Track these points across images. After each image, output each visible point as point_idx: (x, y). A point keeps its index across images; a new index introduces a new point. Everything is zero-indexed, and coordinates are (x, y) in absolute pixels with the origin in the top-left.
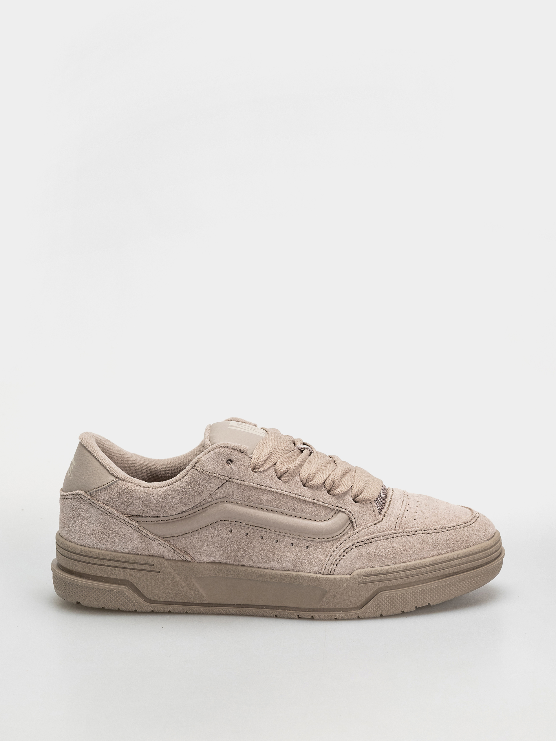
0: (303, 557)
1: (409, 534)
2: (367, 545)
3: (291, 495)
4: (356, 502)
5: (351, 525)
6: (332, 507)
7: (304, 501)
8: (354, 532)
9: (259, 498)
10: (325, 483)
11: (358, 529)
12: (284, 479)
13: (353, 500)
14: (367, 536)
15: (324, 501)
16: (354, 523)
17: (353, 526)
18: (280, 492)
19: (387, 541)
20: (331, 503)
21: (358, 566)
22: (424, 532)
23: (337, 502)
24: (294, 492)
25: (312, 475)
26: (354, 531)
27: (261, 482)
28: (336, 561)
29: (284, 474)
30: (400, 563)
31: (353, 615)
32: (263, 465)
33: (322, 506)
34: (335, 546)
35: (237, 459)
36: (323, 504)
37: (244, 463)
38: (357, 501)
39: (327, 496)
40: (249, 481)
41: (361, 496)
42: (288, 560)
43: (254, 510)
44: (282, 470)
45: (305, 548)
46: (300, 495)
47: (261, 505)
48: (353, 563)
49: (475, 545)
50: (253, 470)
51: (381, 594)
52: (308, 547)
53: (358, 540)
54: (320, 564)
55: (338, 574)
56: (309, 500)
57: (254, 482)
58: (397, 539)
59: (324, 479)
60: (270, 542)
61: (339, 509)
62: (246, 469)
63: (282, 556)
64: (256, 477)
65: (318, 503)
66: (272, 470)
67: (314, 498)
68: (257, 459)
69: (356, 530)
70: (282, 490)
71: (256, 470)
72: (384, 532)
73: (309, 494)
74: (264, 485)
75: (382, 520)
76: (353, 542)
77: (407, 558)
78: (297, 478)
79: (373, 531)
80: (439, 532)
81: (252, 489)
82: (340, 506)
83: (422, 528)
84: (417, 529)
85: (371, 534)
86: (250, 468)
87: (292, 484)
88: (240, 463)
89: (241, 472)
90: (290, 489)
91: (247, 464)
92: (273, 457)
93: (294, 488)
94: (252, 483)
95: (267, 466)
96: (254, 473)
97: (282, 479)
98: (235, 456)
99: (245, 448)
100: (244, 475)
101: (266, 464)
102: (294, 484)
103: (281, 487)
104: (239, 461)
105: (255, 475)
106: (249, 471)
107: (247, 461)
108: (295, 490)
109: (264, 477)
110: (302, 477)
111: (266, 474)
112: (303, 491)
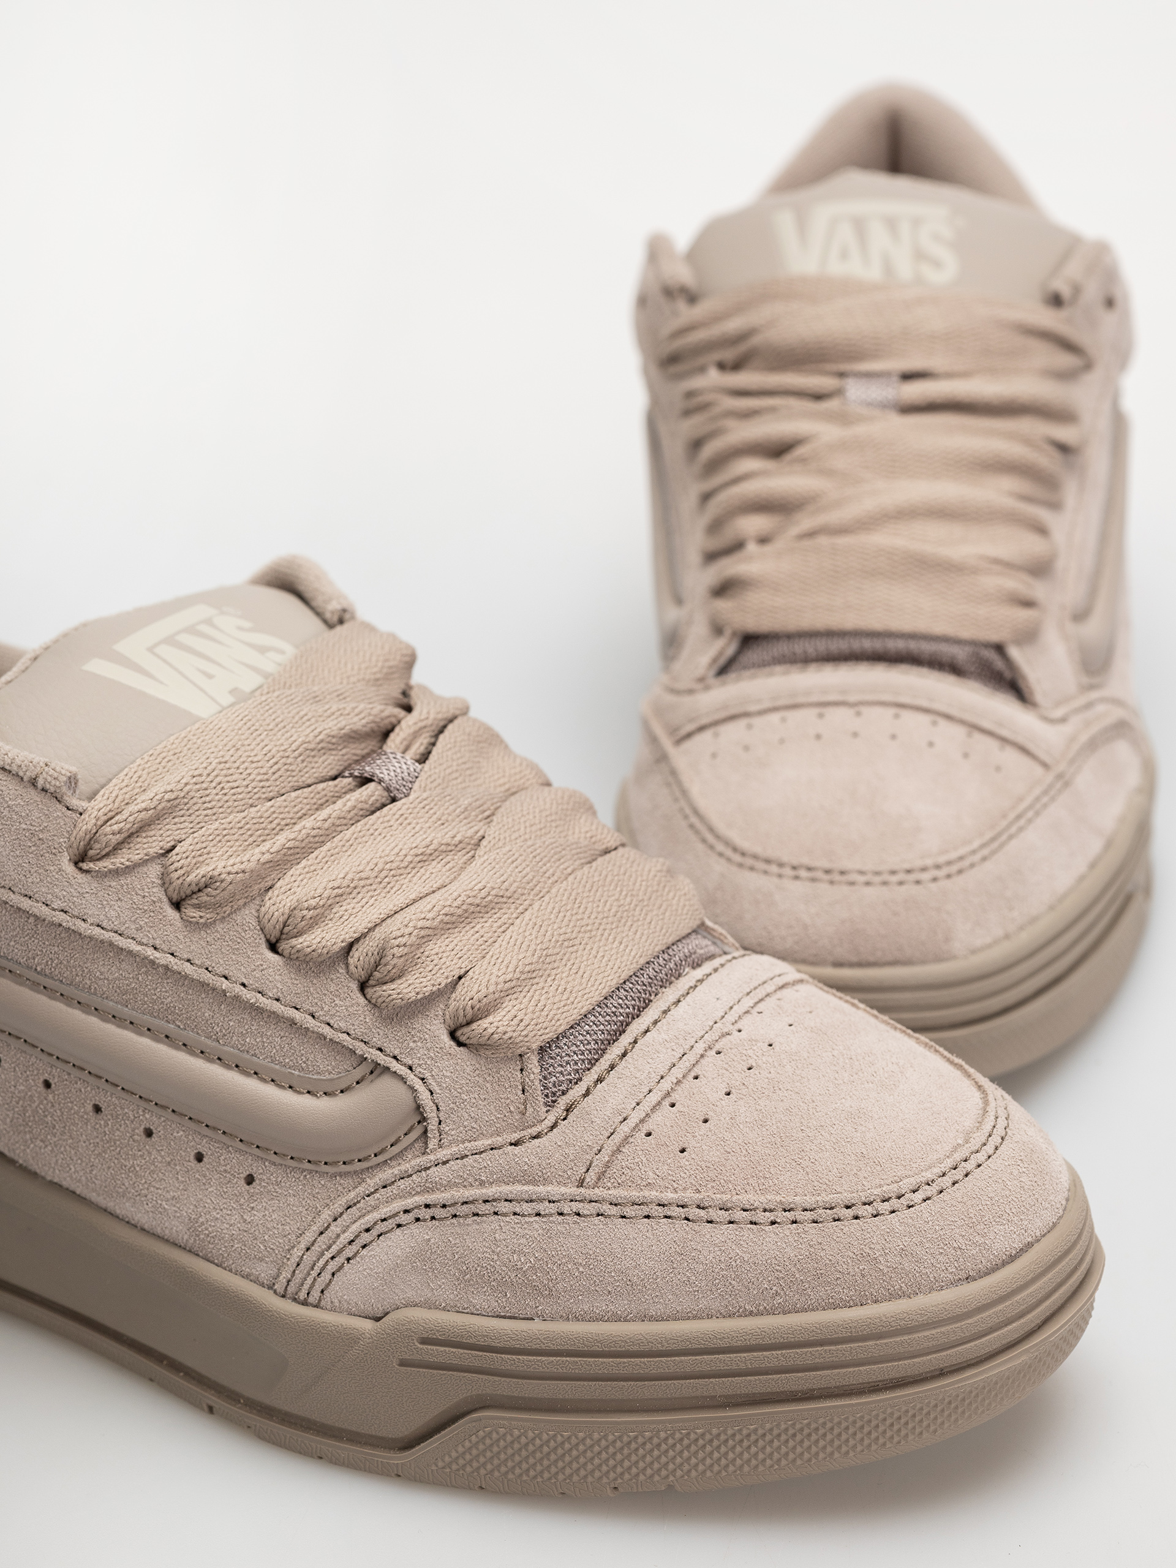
0: (229, 1212)
1: (629, 1211)
2: (459, 1223)
3: (207, 977)
4: (460, 1044)
5: (418, 1131)
6: (361, 1049)
7: (257, 1010)
8: (422, 1161)
9: (86, 970)
10: (354, 949)
11: (442, 1154)
12: (190, 912)
13: (453, 1035)
14: (465, 1186)
15: (332, 1022)
16: (432, 1126)
17: (427, 1136)
18: (163, 962)
19: (536, 1226)
20: (358, 1030)
21: (410, 1294)
22: (693, 1212)
23: (381, 1033)
24: (220, 970)
25: (305, 912)
26: (425, 1158)
27: (94, 913)
28: (333, 1258)
29: (193, 893)
30: (568, 1319)
31: (380, 1463)
32: (117, 848)
33: (323, 1037)
34: (343, 1201)
35: (17, 813)
36: (326, 1030)
37: (41, 831)
38: (463, 1039)
39: (348, 1004)
40: (49, 903)
41: (486, 1026)
42: (176, 1212)
43: (70, 1010)
44: (191, 878)
45: (242, 1182)
46: (244, 985)
47: (95, 994)
48: (397, 1281)
49: (892, 1296)
50: (80, 859)
51: (480, 1419)
52: (250, 1180)
53: (429, 1198)
54: (279, 1257)
55: (333, 1310)
56: (277, 1007)
57: (67, 909)
58: (575, 1223)
59: (349, 937)
60: (122, 1129)
61: (382, 1059)
62: (47, 855)
63: (160, 1191)
64: (79, 890)
65: (311, 1023)
66: (154, 871)
67: (297, 1001)
68: (99, 823)
69: (432, 1157)
70: (172, 954)
71: (85, 866)
72: (534, 1182)
73: (279, 985)
74: (104, 924)
75: (552, 1128)
76: (409, 1202)
77: (601, 1306)
78: (247, 916)
79: (492, 1173)
80: (755, 1224)
81: (61, 933)
82: (388, 1051)
83: (689, 1196)
84: (669, 1196)
85: (482, 1184)
86: (66, 854)
87: (219, 936)
88: (24, 830)
89: (25, 865)
90: (207, 955)
91: (55, 838)
92: (176, 820)
93: (222, 953)
94: (62, 913)
95: (138, 852)
96: (76, 876)
97: (183, 910)
98: (8, 799)
99: (56, 775)
100: (35, 879)
101: (132, 845)
102: (228, 936)
103: (172, 943)
104: (21, 819)
105: (80, 881)
106: (57, 862)
107: (59, 823)
108: (227, 962)
109: (110, 893)
110: (266, 917)
111: (122, 886)
112: (261, 968)
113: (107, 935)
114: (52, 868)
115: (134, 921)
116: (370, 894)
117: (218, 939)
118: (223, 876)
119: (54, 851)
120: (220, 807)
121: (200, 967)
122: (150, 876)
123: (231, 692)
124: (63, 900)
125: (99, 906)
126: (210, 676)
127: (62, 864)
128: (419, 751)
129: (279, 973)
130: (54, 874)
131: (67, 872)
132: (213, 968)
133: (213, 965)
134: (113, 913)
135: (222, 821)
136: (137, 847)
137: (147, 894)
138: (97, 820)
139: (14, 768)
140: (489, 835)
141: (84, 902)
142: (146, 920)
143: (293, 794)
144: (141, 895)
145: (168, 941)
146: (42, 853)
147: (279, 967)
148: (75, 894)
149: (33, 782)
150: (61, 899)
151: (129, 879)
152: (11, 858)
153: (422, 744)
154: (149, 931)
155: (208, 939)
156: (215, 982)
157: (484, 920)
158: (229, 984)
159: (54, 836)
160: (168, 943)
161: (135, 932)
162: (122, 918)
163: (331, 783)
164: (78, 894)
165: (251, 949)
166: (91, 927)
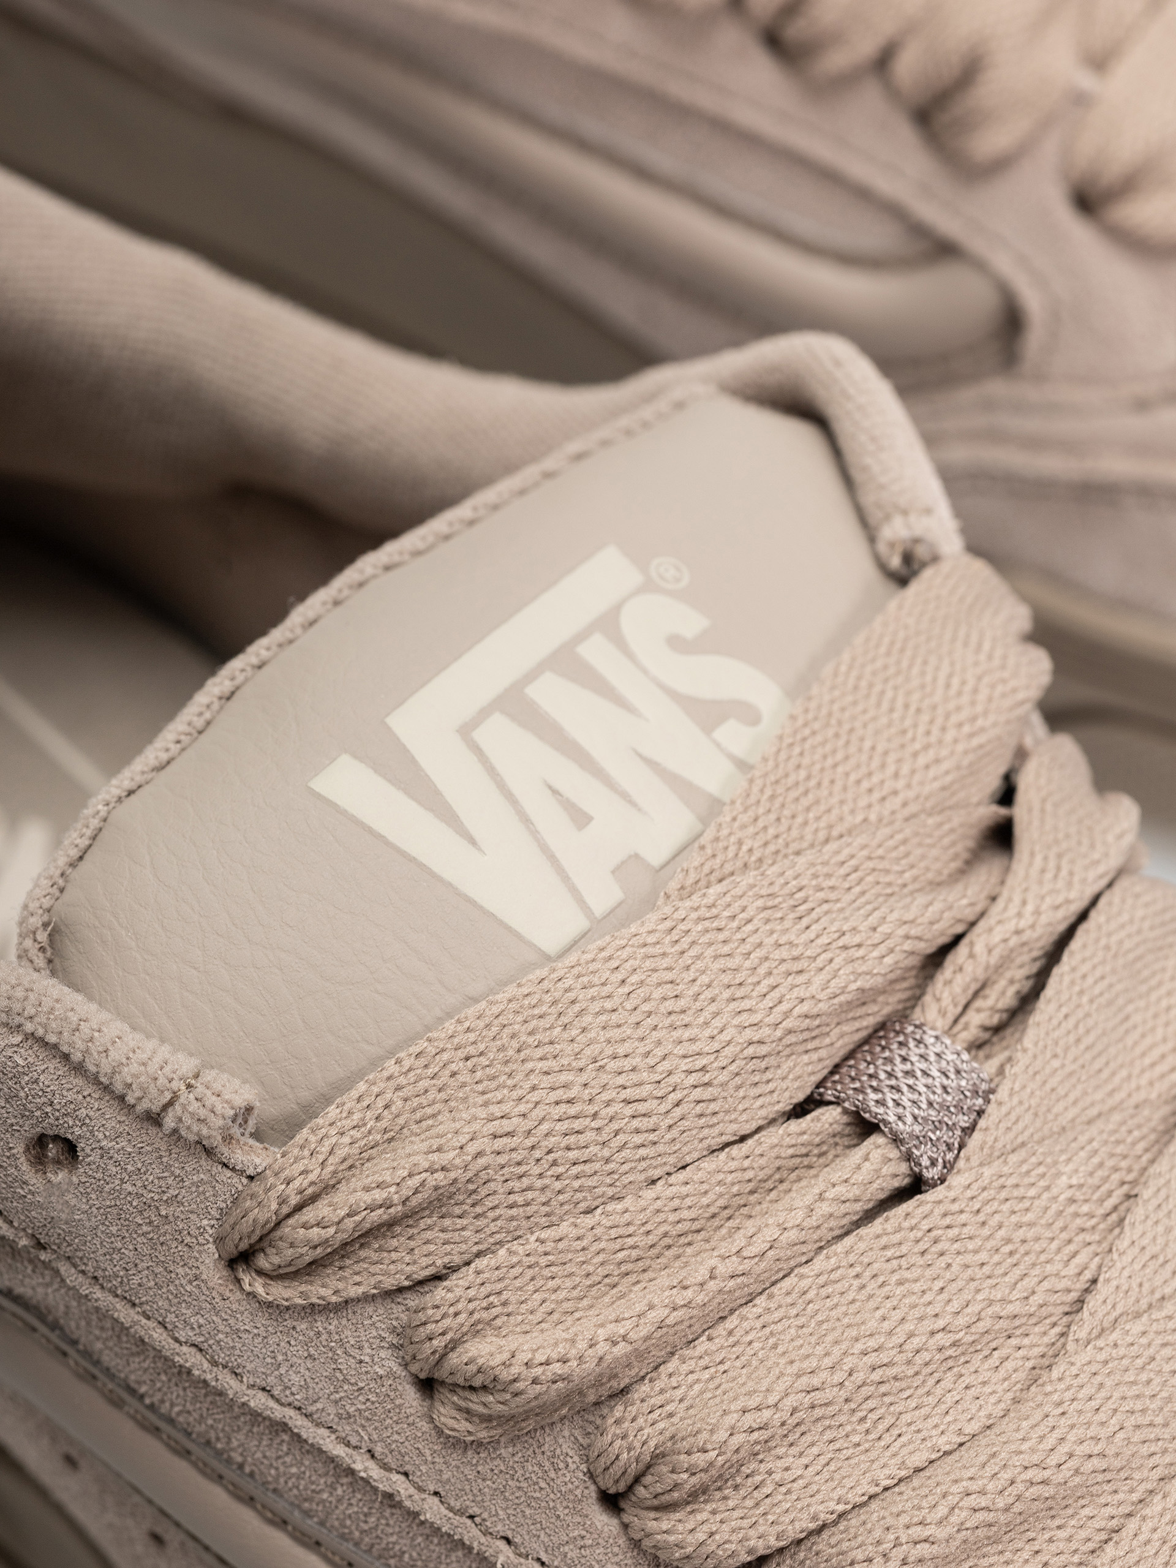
3: (470, 1533)
18: (386, 1486)
24: (499, 1527)
27: (256, 1367)
29: (459, 1386)
37: (165, 1201)
40: (170, 1326)
57: (205, 1347)
62: (173, 1245)
64: (231, 1321)
66: (385, 1317)
68: (285, 1209)
70: (406, 1477)
74: (275, 1391)
78: (565, 1444)
81: (188, 1384)
86: (212, 1247)
87: (502, 1468)
88: (130, 1193)
89: (126, 1252)
90: (474, 1495)
91: (193, 1217)
92: (447, 1222)
93: (506, 1499)
94: (193, 1350)
95: (357, 1278)
96: (228, 1294)
97: (437, 1404)
98: (101, 1136)
99: (203, 1113)
100: (145, 1280)
101: (348, 1262)
102: (520, 1472)
103: (407, 1458)
104: (124, 1175)
105: (234, 1307)
106: (191, 1262)
107: (204, 1193)
108: (512, 1518)
109: (293, 1343)
110: (602, 1460)
111: (319, 1334)
112: (580, 1543)
113: (278, 1412)
114: (180, 1271)
115: (336, 1402)
116: (829, 1435)
117: (501, 1471)
118: (520, 1385)
119: (188, 1240)
120: (544, 1204)
121: (460, 1512)
122: (378, 1325)
123: (616, 871)
124: (197, 1331)
125: (269, 1360)
126: (580, 818)
127: (202, 1267)
128: (1001, 1005)
129: (616, 1559)
130: (184, 1282)
131: (210, 1284)
132: (484, 1520)
133: (485, 1515)
134: (295, 1378)
135: (544, 1235)
136: (357, 1268)
137: (367, 1359)
138: (280, 1204)
139: (119, 1087)
140: (1108, 1281)
141: (238, 1345)
142: (360, 1406)
143: (709, 1164)
144: (354, 1358)
145: (400, 1452)
146: (162, 1239)
147: (616, 1549)
148: (221, 1327)
149: (154, 1119)
150: (193, 1328)
151: (335, 1322)
152: (99, 1234)
153: (1012, 982)
154: (363, 1426)
155: (479, 1468)
156: (484, 1548)
157: (1058, 1522)
158: (512, 1555)
159: (192, 1212)
160: (399, 1457)
161: (336, 1420)
162: (311, 1391)
163: (794, 1125)
164: (228, 1329)
165: (565, 1504)
166: (249, 1392)
